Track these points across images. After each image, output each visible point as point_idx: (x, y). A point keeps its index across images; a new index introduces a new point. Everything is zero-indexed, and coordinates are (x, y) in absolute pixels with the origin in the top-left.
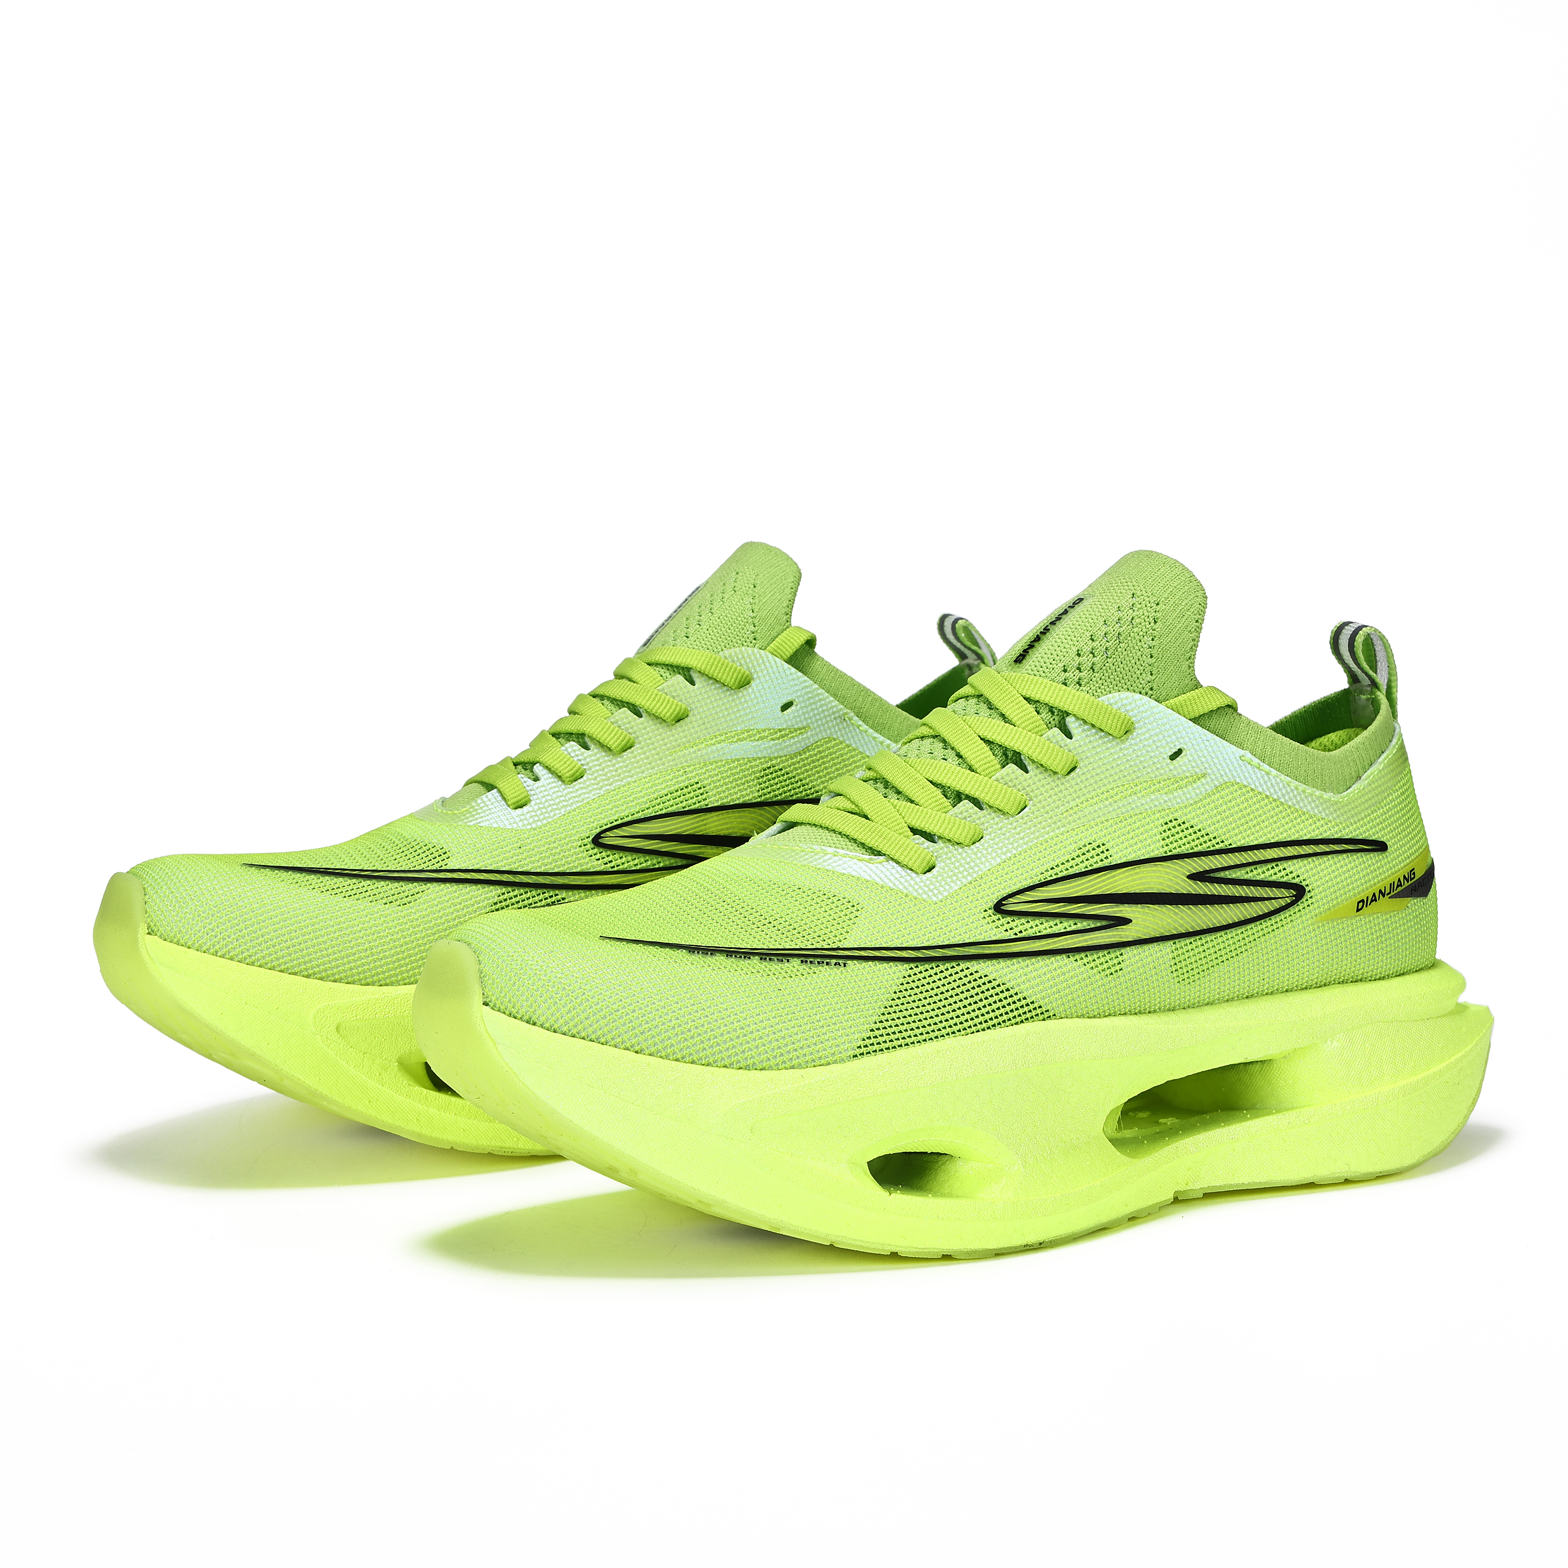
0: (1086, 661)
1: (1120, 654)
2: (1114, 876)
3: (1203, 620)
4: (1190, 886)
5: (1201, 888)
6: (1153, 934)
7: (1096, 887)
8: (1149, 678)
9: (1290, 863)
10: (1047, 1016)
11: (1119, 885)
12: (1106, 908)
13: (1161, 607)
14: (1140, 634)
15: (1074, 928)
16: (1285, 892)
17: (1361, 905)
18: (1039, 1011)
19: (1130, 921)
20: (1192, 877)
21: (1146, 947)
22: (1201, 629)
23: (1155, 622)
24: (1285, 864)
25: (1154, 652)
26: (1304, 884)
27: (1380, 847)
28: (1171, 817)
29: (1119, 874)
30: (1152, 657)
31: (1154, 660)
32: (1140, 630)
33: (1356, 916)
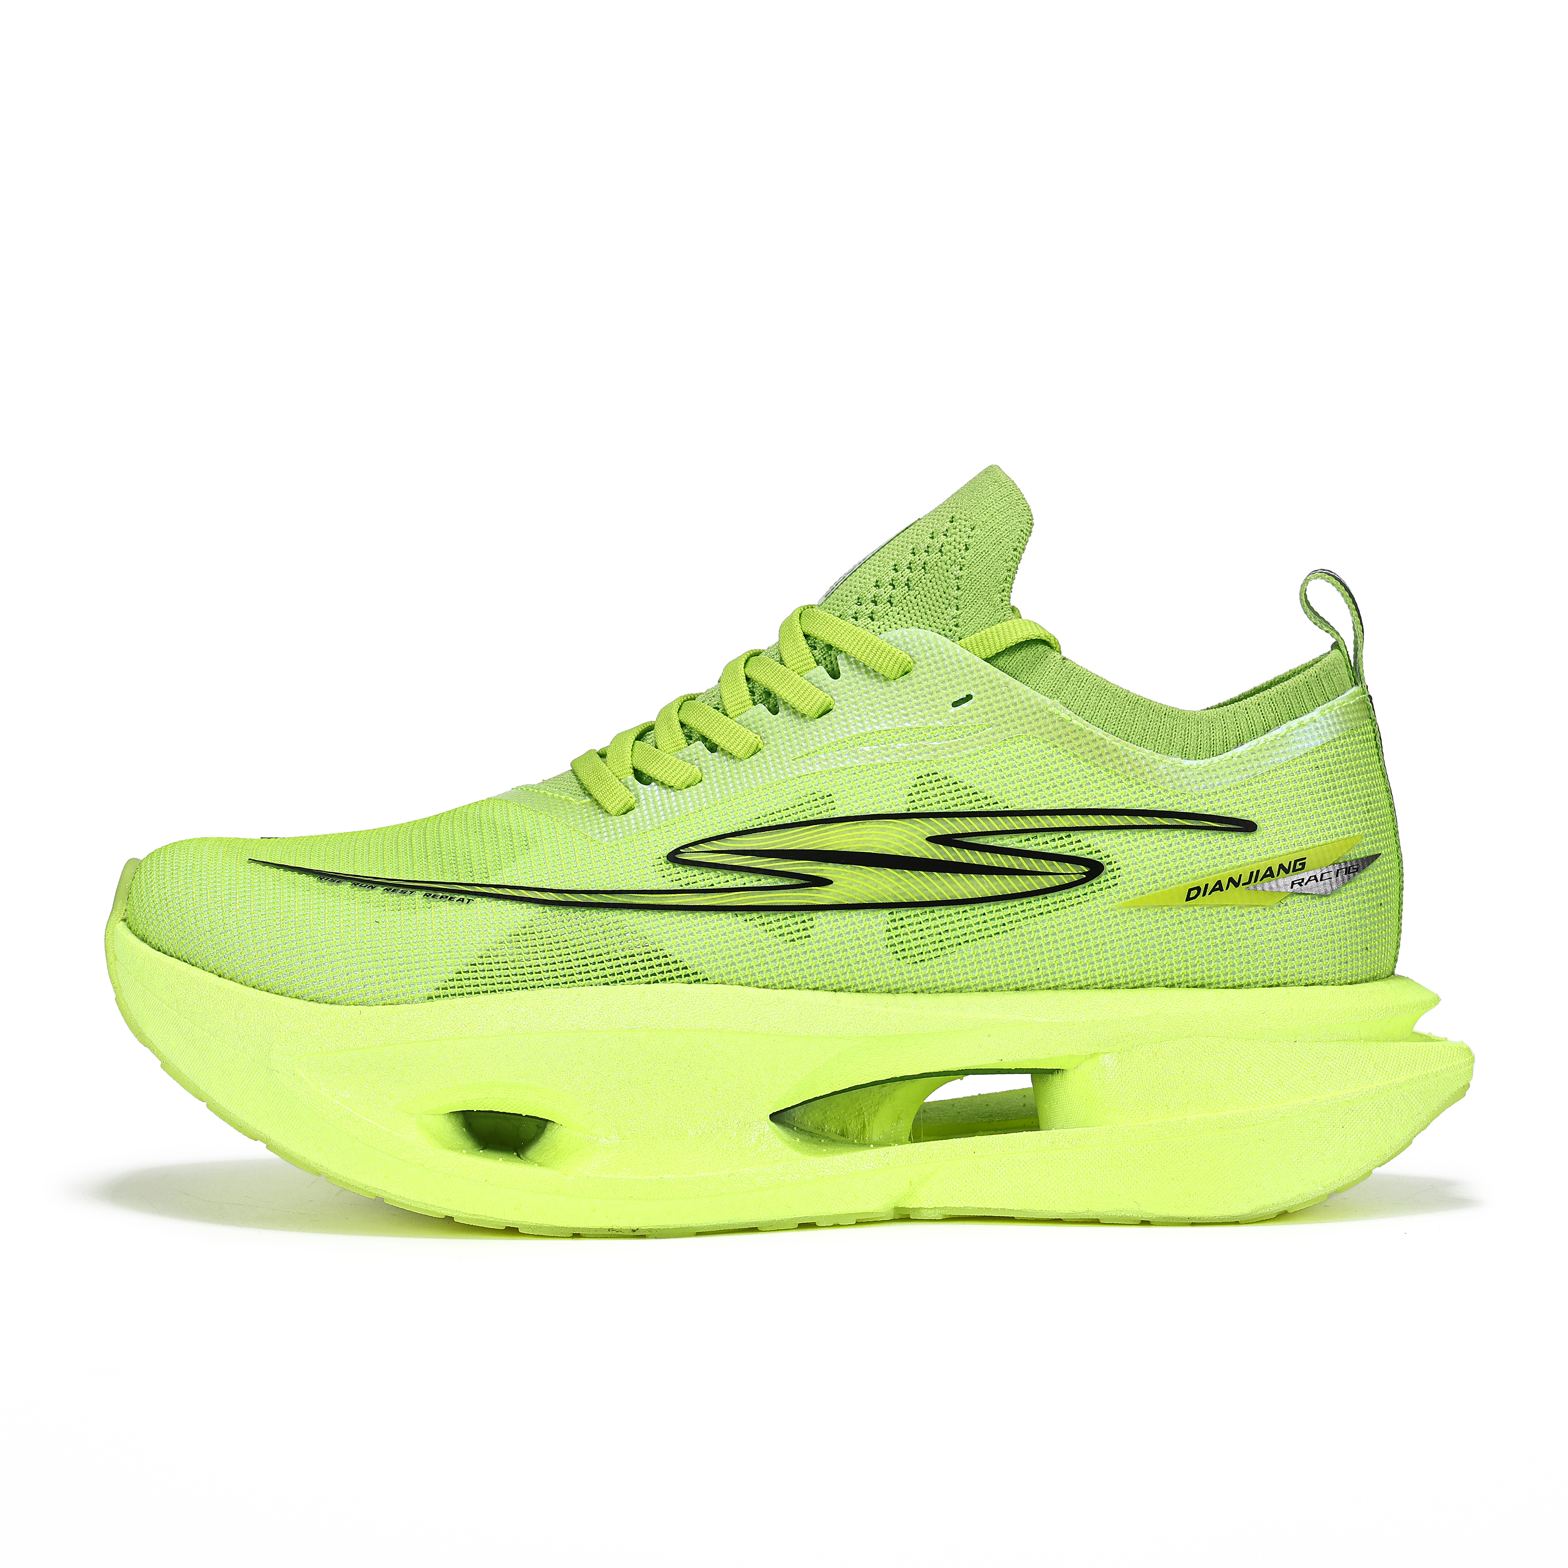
0: (885, 592)
1: (924, 585)
2: (826, 831)
3: (1024, 550)
4: (928, 849)
5: (943, 853)
6: (859, 900)
7: (799, 841)
8: (955, 612)
9: (1089, 834)
10: (696, 978)
11: (829, 841)
12: (803, 864)
13: (977, 531)
14: (948, 563)
15: (756, 884)
16: (1071, 868)
17: (1194, 893)
18: (682, 972)
19: (830, 882)
20: (932, 839)
21: (846, 914)
22: (1020, 559)
23: (967, 549)
24: (1080, 835)
25: (961, 583)
26: (1105, 861)
27: (1248, 827)
28: (930, 770)
29: (833, 829)
30: (958, 589)
31: (960, 593)
32: (948, 558)
33: (1186, 906)
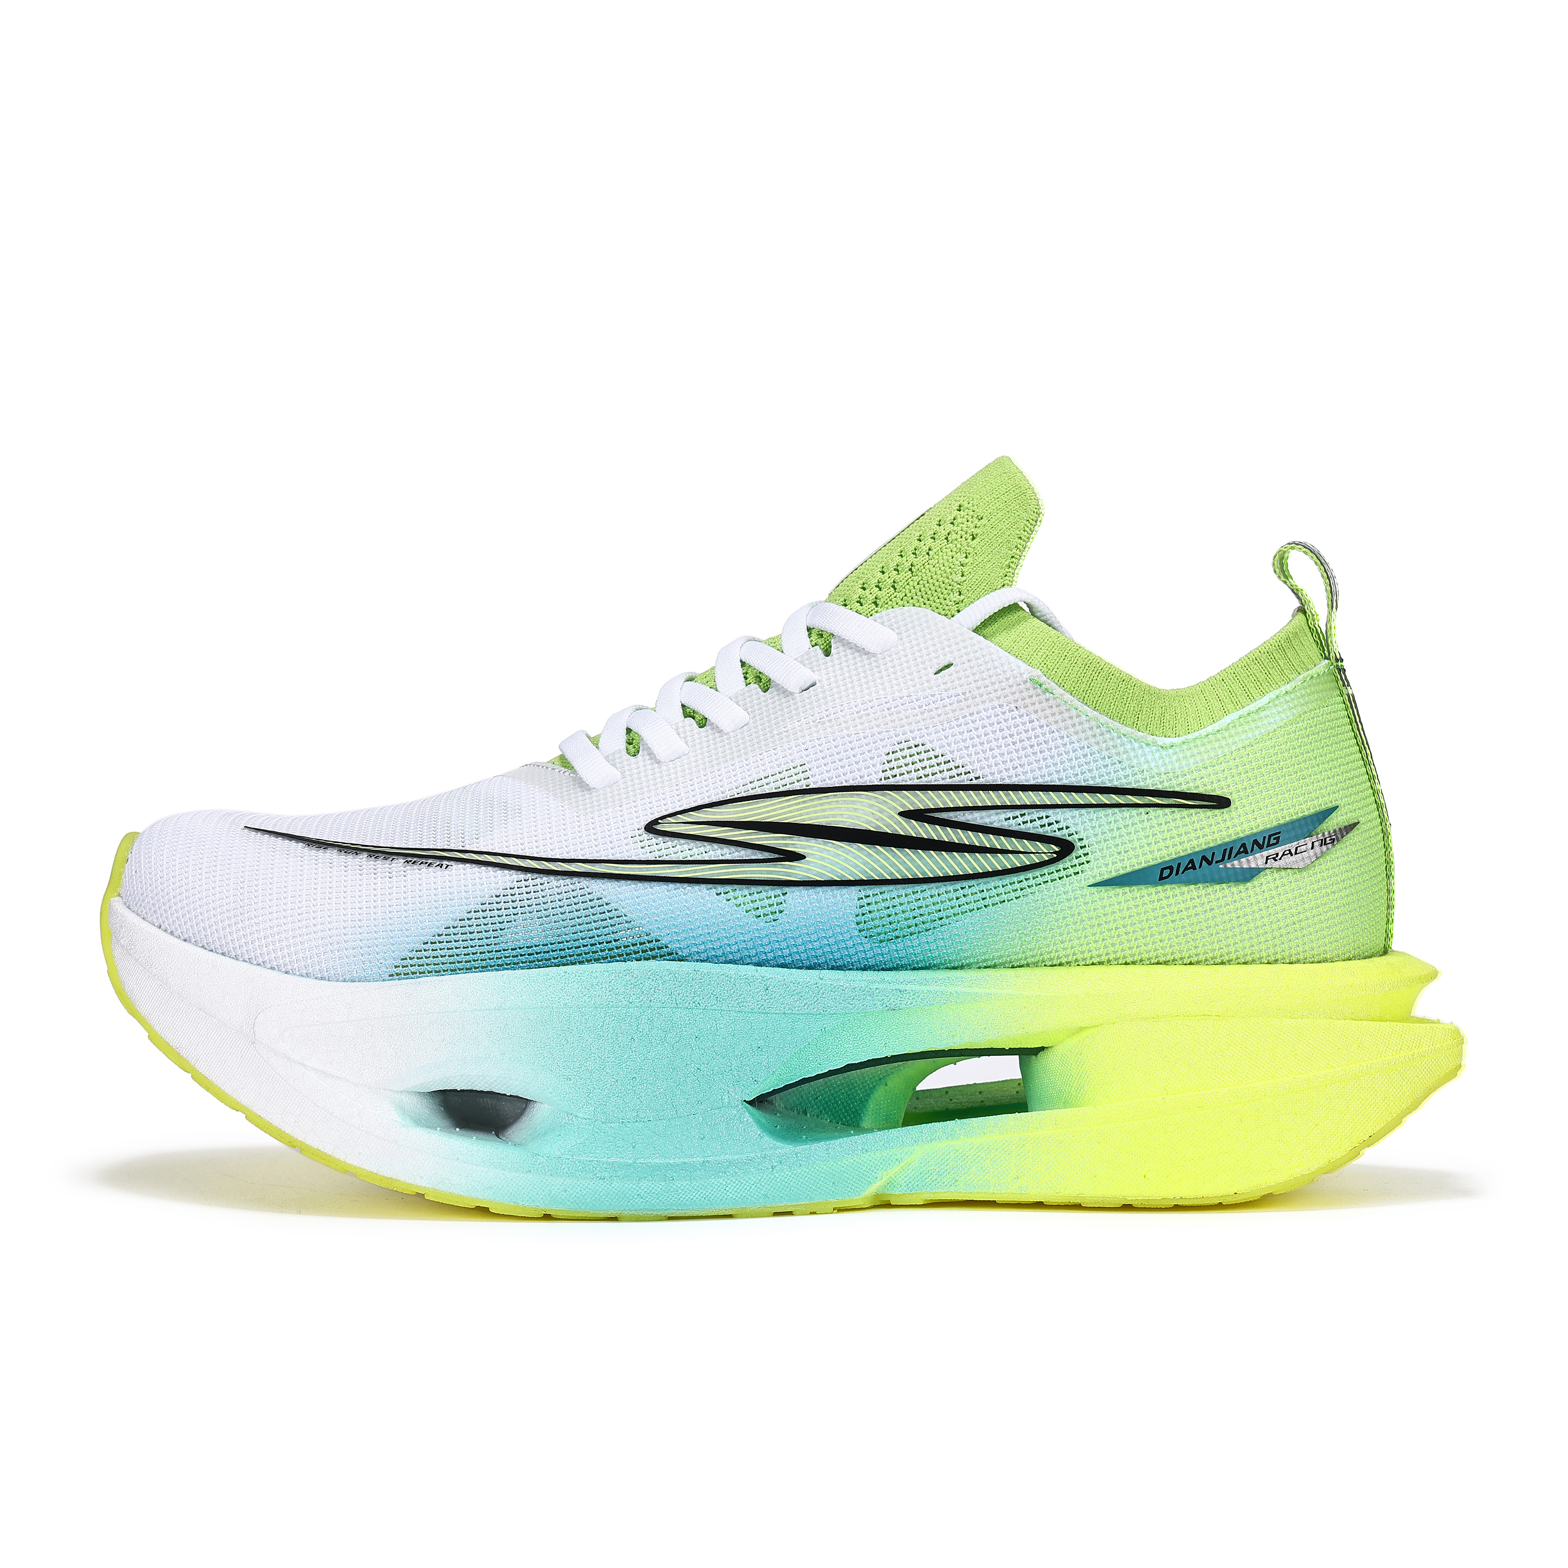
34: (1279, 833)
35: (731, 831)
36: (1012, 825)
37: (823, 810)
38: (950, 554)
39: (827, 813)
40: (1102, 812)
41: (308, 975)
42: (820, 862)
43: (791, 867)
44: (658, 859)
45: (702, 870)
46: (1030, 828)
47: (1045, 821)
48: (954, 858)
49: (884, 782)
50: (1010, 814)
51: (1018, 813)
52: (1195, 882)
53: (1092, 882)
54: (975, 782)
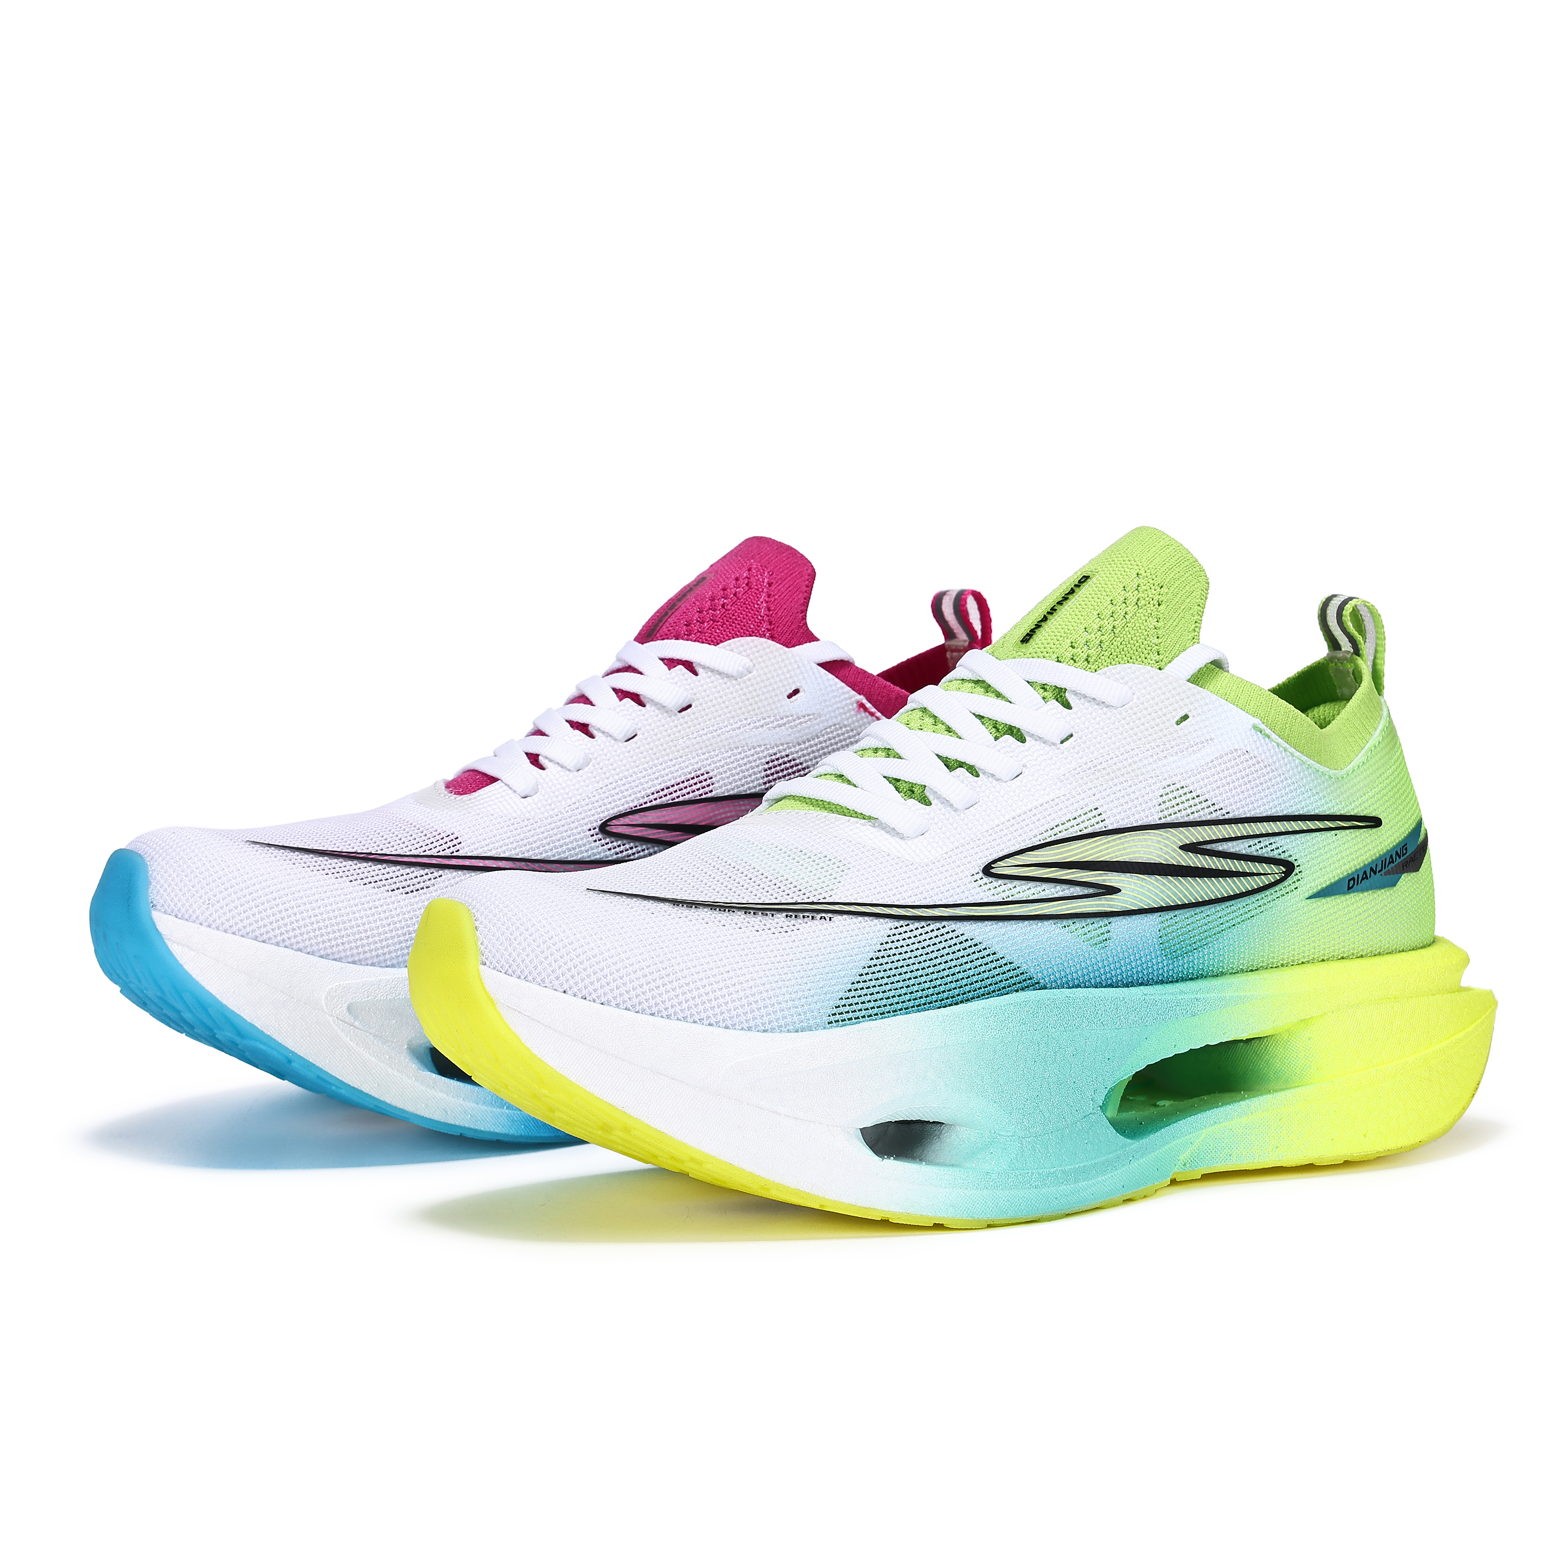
34: (1406, 844)
35: (1057, 871)
36: (1253, 851)
37: (1124, 849)
38: (1143, 618)
39: (1128, 850)
40: (1309, 836)
41: (750, 1029)
42: (1131, 894)
43: (1111, 900)
44: (1006, 900)
45: (1048, 908)
46: (1265, 852)
47: (1274, 846)
48: (1219, 882)
49: (1163, 821)
50: (1251, 842)
51: (1256, 841)
52: (1367, 890)
53: (1307, 895)
54: (1227, 817)
